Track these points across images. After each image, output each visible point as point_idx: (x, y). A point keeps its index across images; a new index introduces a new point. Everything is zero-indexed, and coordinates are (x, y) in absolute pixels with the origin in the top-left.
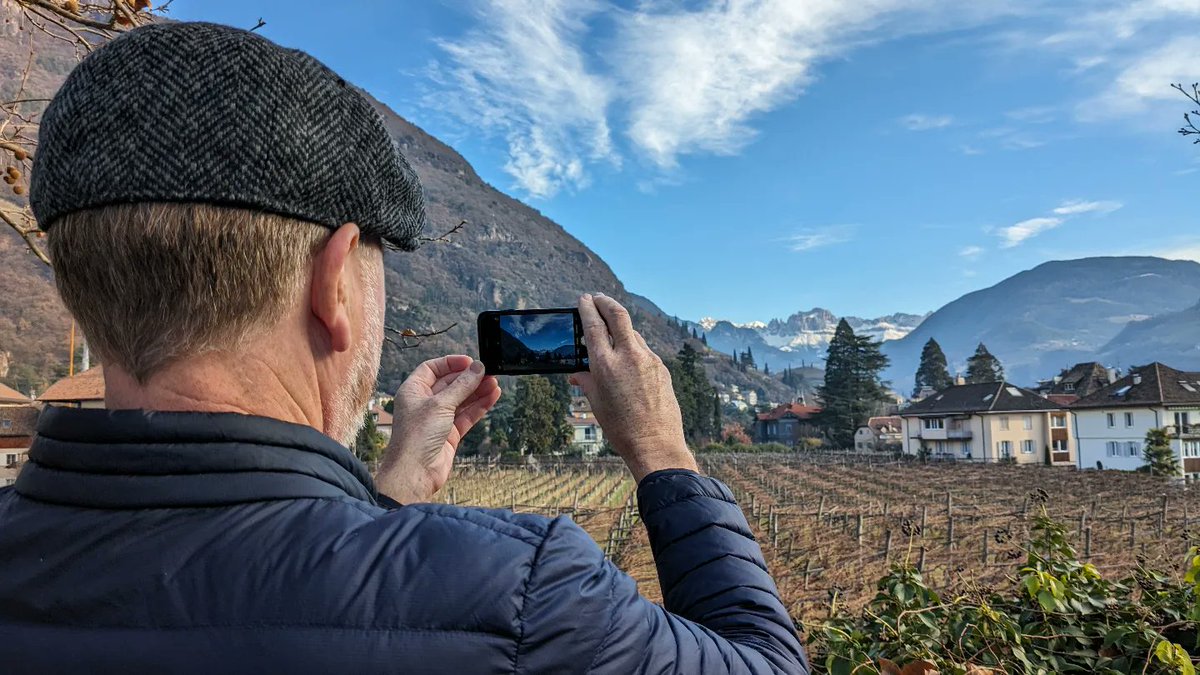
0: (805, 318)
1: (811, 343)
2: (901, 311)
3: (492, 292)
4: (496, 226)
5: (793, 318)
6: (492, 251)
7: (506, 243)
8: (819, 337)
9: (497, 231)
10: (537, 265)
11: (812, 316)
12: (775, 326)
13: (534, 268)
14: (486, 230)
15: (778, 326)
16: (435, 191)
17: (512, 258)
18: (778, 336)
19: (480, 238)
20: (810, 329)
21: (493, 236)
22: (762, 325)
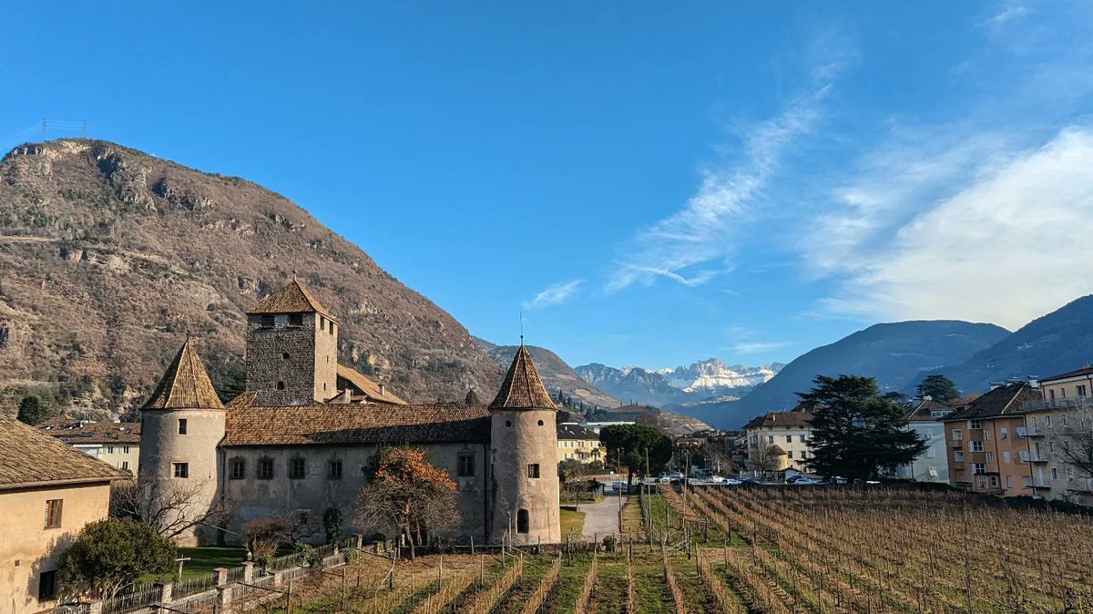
0: (703, 366)
1: (708, 385)
2: (777, 362)
3: (352, 351)
4: (366, 303)
5: (694, 366)
6: (359, 322)
7: (373, 315)
8: (714, 381)
9: (366, 306)
10: (395, 330)
11: (709, 365)
12: (680, 373)
13: (392, 332)
14: (357, 306)
15: (683, 372)
16: (326, 279)
17: (376, 325)
18: (682, 380)
19: (351, 312)
20: (707, 374)
21: (363, 309)
22: (670, 371)
